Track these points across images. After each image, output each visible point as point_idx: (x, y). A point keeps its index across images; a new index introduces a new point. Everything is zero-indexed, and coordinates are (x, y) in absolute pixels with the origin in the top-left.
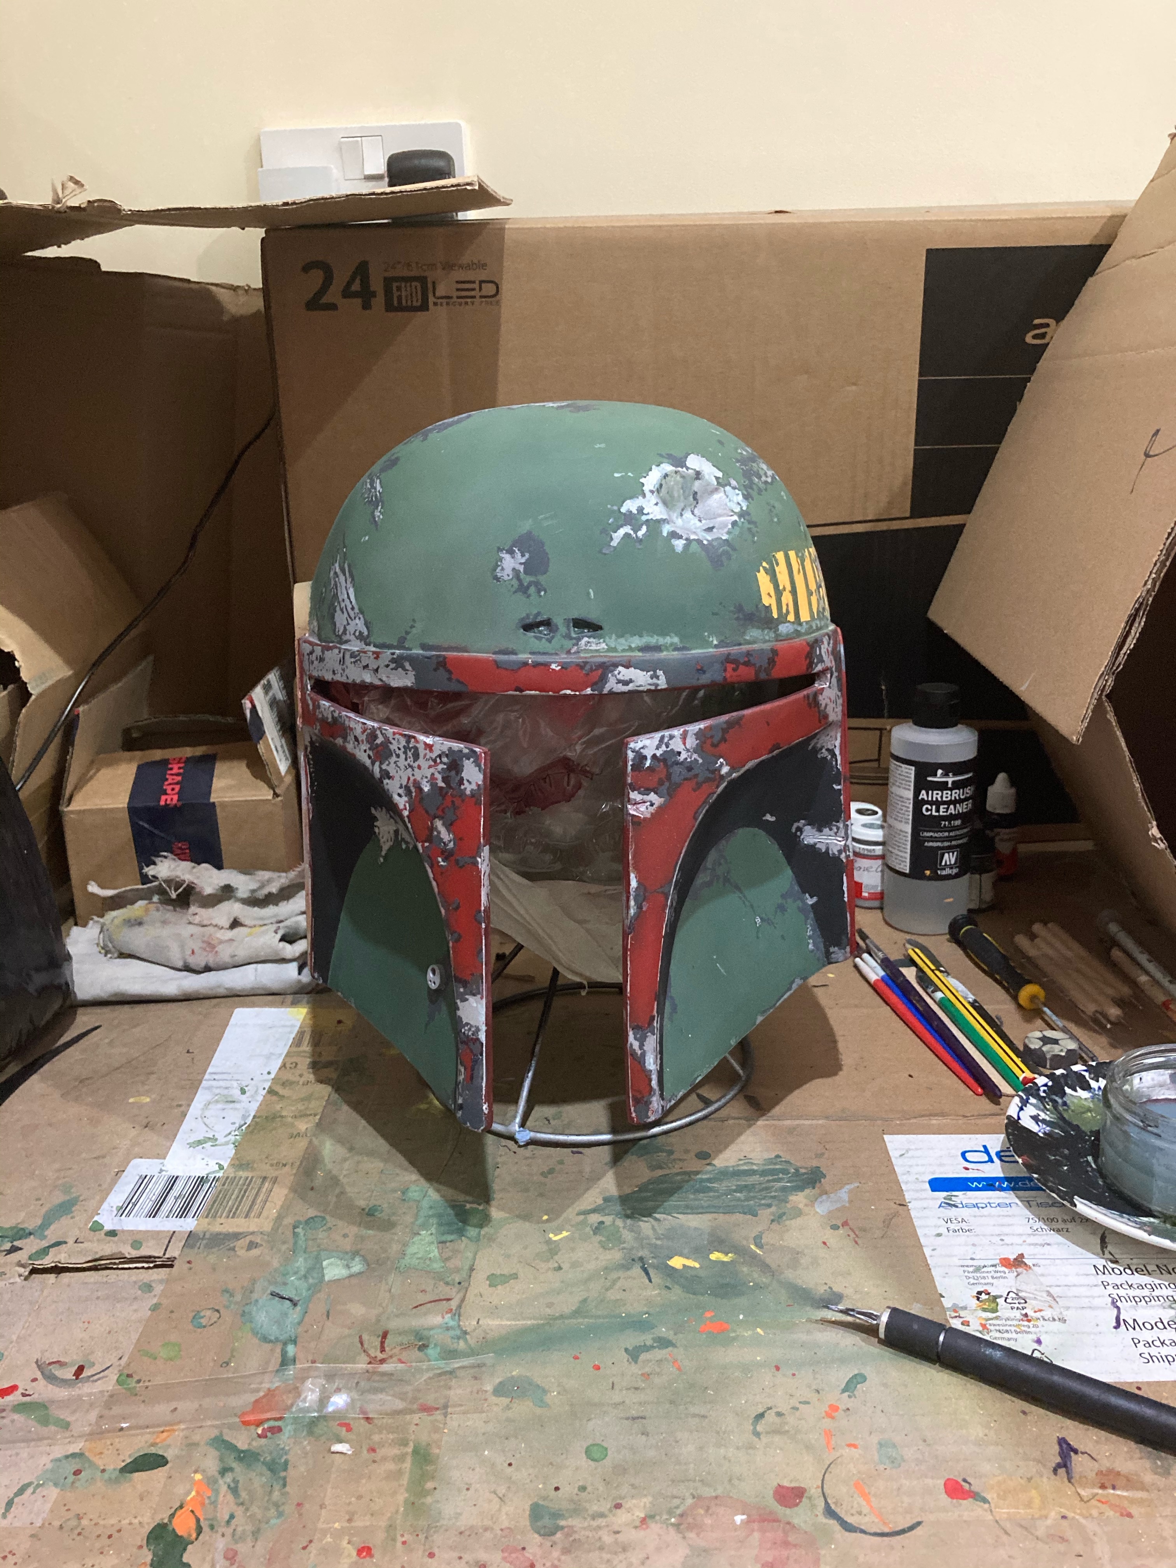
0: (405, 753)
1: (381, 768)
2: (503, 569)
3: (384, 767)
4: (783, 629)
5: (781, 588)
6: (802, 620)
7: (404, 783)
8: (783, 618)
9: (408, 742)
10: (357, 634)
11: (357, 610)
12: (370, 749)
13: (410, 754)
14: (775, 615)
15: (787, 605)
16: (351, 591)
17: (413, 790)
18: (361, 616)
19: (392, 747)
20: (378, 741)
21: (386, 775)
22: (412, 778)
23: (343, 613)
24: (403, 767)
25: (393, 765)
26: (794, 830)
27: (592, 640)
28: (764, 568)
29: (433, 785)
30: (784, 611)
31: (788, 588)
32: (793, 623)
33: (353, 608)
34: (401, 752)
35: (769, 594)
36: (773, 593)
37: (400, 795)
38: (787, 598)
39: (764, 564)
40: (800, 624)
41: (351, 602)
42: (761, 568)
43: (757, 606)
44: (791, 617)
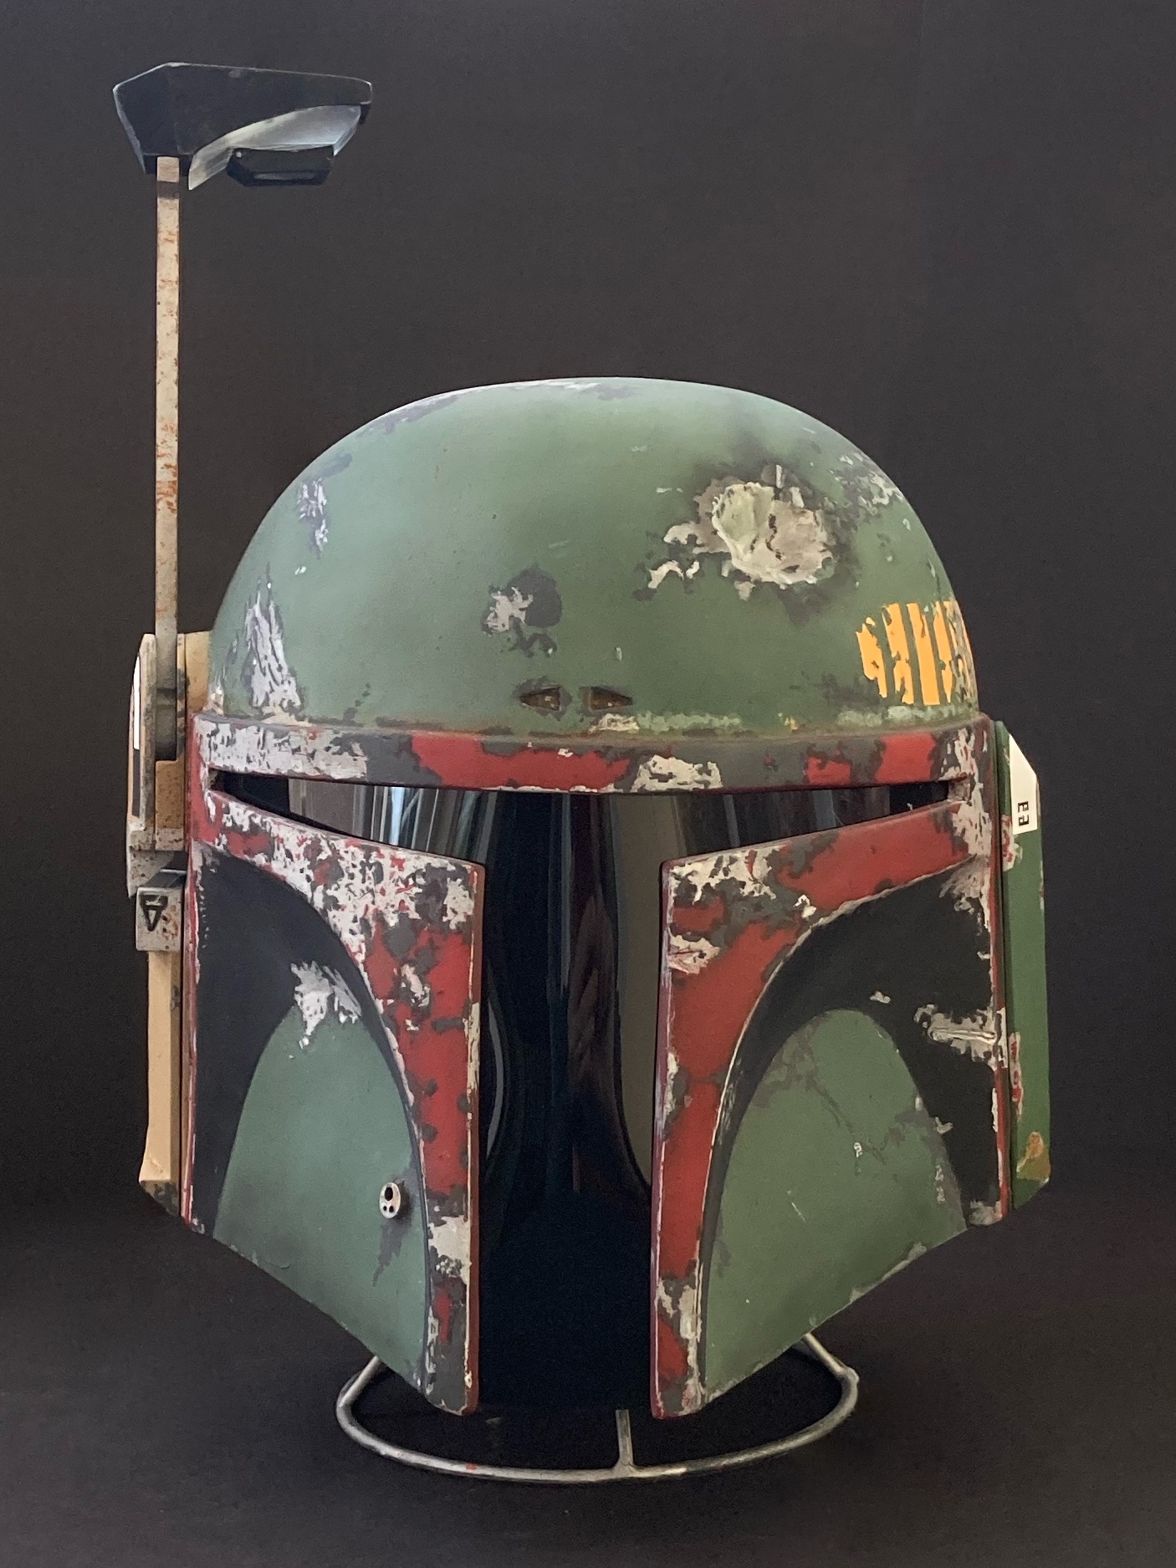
0: (363, 872)
1: (324, 893)
2: (496, 616)
3: (330, 892)
4: (896, 713)
5: (894, 655)
6: (926, 703)
7: (360, 914)
8: (895, 699)
9: (368, 857)
10: (285, 704)
11: (285, 671)
12: (309, 867)
13: (369, 873)
14: (884, 693)
15: (903, 680)
16: (278, 644)
17: (373, 924)
18: (292, 680)
19: (343, 864)
20: (323, 856)
21: (333, 903)
22: (372, 908)
23: (265, 674)
24: (358, 893)
25: (343, 889)
26: (917, 1019)
27: (618, 717)
28: (869, 626)
29: (403, 917)
30: (898, 688)
31: (905, 655)
32: (911, 706)
33: (280, 668)
34: (356, 871)
35: (874, 663)
36: (880, 663)
37: (352, 932)
38: (902, 671)
39: (869, 621)
40: (923, 708)
41: (277, 660)
42: (864, 626)
43: (856, 679)
44: (908, 698)
